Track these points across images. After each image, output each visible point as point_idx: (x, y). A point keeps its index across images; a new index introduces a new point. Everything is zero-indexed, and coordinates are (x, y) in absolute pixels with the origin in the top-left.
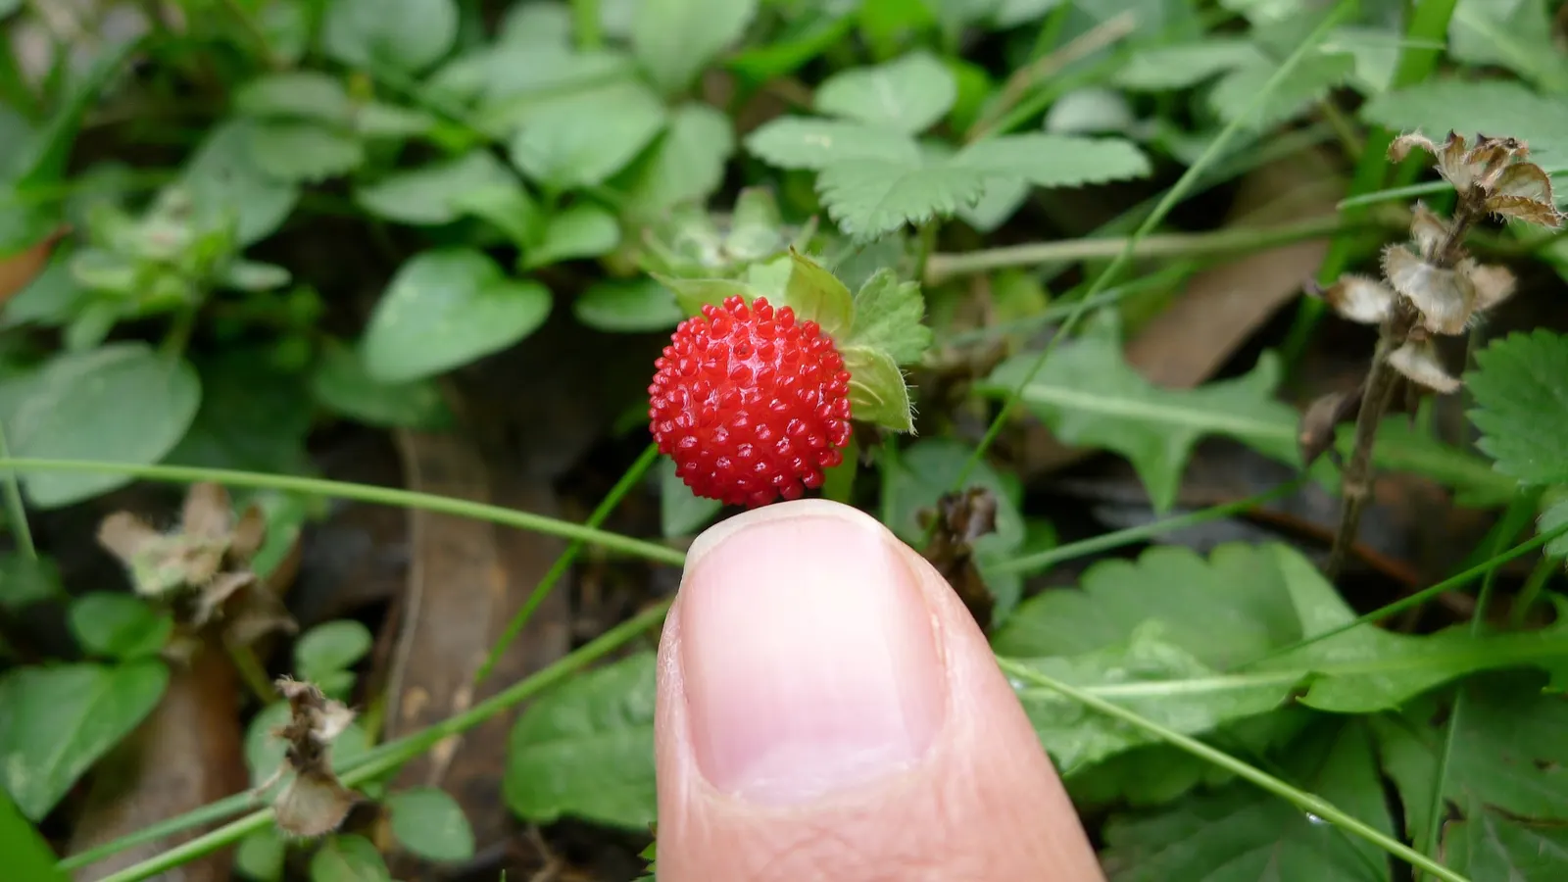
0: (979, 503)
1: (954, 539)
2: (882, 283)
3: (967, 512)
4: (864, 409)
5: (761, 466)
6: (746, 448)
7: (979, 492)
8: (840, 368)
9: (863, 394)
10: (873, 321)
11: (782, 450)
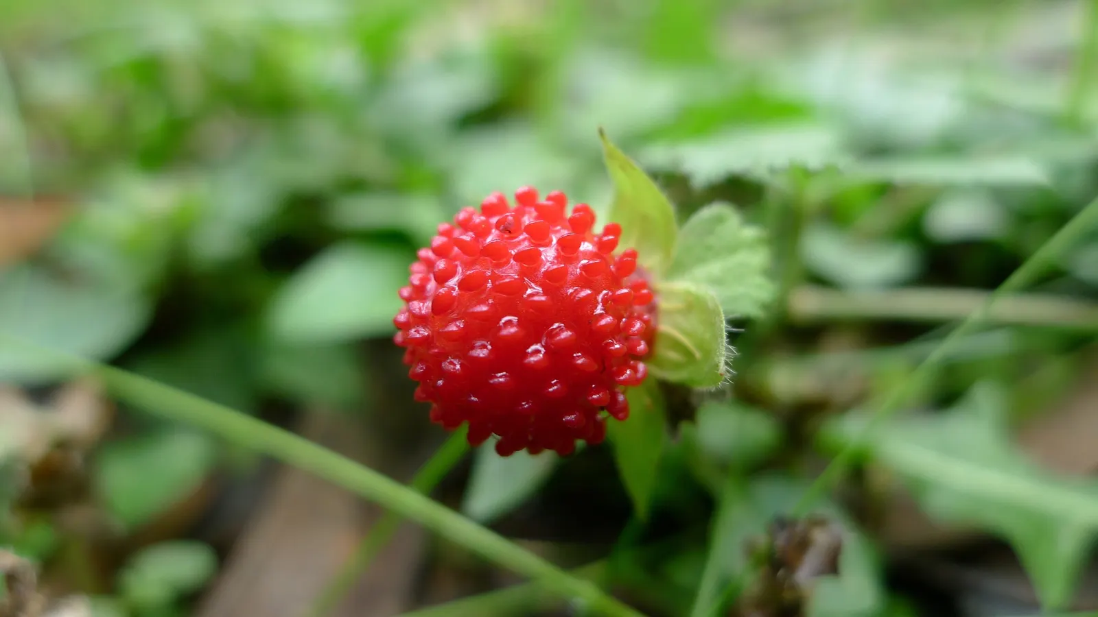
0: (821, 538)
1: (781, 573)
2: (719, 220)
3: (803, 545)
4: (677, 366)
5: (501, 378)
6: (484, 347)
7: (819, 523)
8: (653, 309)
9: (677, 345)
10: (701, 260)
11: (533, 359)
